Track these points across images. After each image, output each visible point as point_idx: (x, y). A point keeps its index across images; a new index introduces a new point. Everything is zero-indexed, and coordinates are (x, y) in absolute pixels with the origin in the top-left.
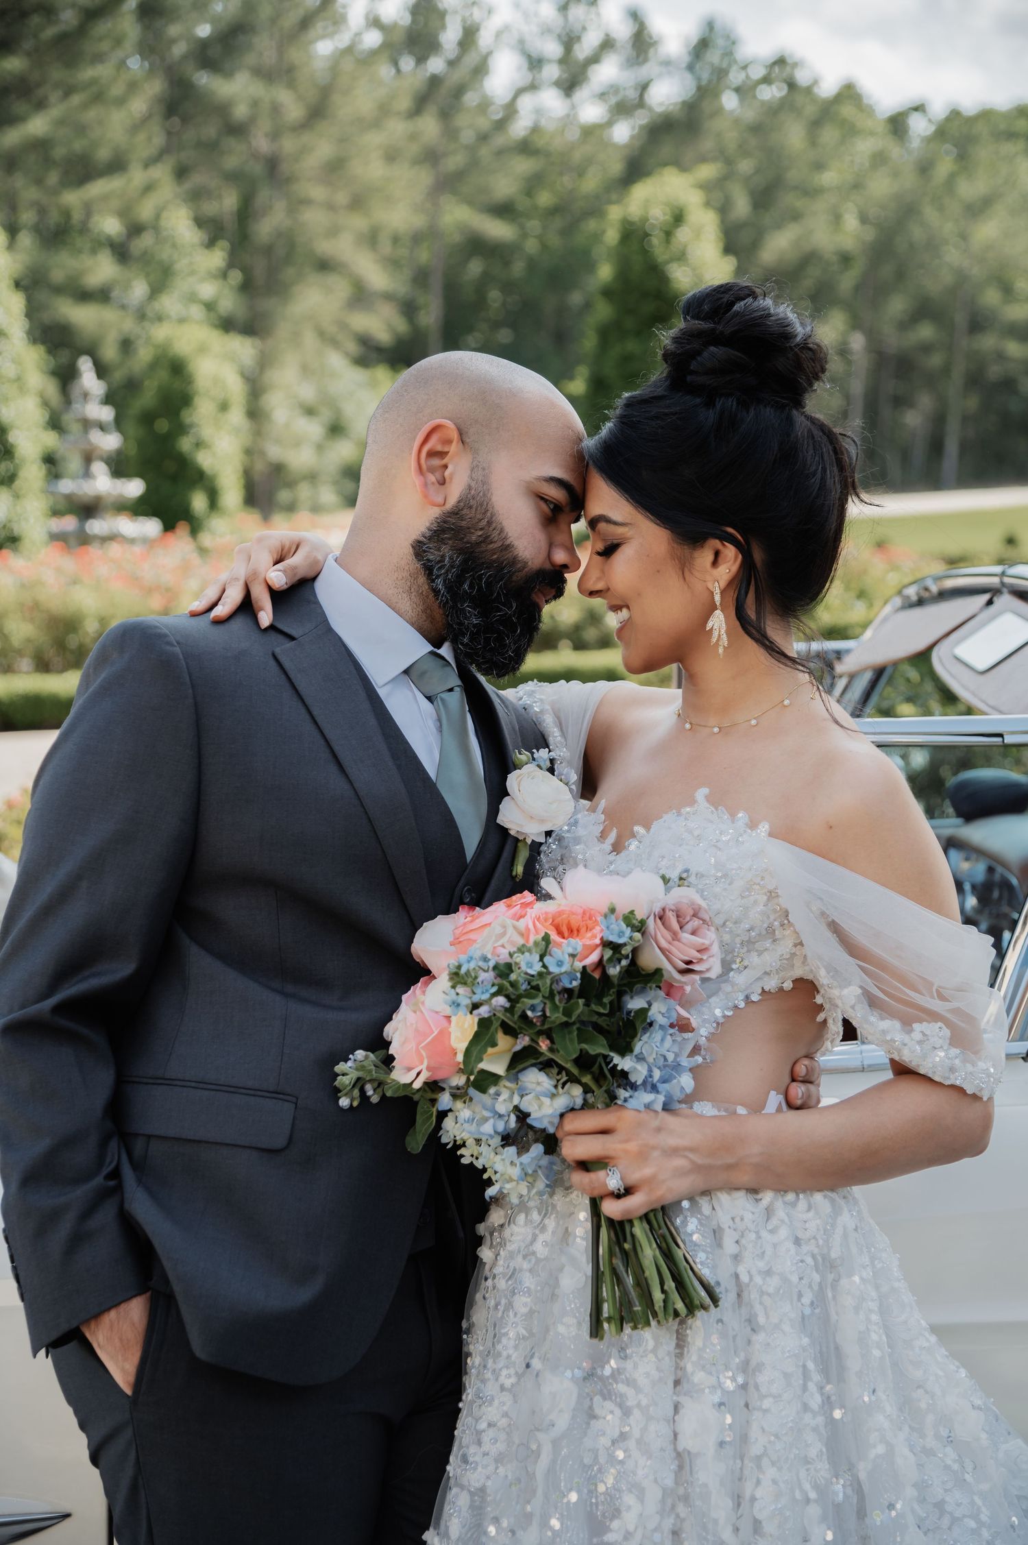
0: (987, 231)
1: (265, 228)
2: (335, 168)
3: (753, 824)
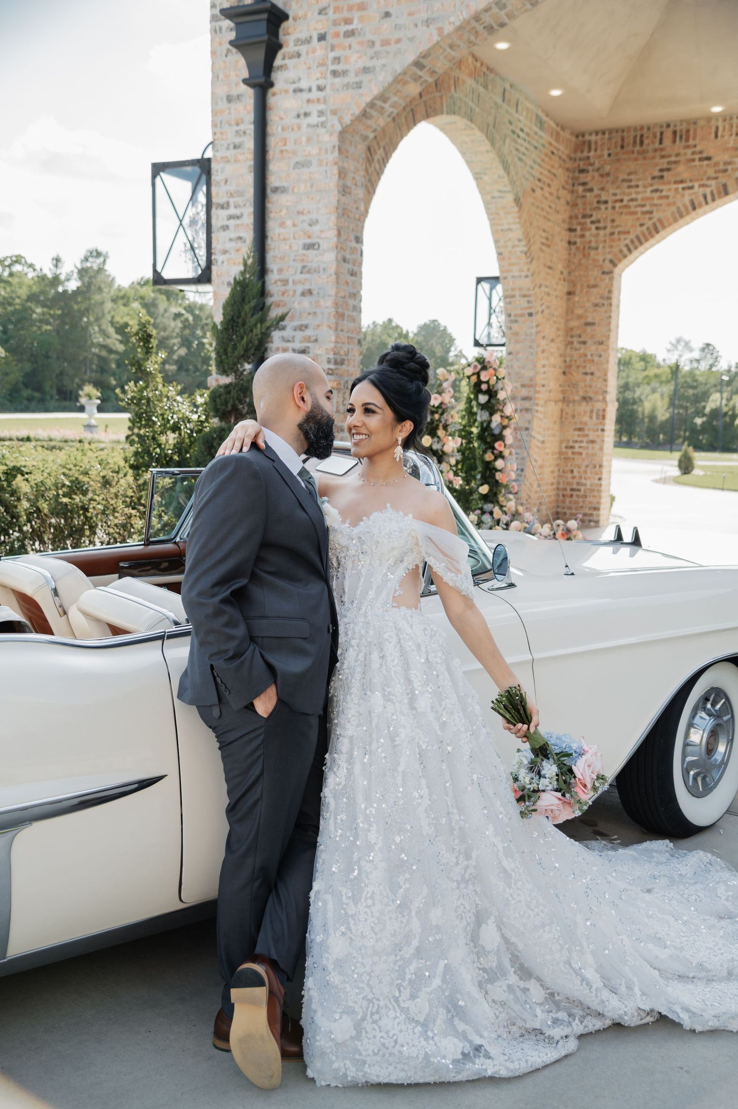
3: (406, 514)
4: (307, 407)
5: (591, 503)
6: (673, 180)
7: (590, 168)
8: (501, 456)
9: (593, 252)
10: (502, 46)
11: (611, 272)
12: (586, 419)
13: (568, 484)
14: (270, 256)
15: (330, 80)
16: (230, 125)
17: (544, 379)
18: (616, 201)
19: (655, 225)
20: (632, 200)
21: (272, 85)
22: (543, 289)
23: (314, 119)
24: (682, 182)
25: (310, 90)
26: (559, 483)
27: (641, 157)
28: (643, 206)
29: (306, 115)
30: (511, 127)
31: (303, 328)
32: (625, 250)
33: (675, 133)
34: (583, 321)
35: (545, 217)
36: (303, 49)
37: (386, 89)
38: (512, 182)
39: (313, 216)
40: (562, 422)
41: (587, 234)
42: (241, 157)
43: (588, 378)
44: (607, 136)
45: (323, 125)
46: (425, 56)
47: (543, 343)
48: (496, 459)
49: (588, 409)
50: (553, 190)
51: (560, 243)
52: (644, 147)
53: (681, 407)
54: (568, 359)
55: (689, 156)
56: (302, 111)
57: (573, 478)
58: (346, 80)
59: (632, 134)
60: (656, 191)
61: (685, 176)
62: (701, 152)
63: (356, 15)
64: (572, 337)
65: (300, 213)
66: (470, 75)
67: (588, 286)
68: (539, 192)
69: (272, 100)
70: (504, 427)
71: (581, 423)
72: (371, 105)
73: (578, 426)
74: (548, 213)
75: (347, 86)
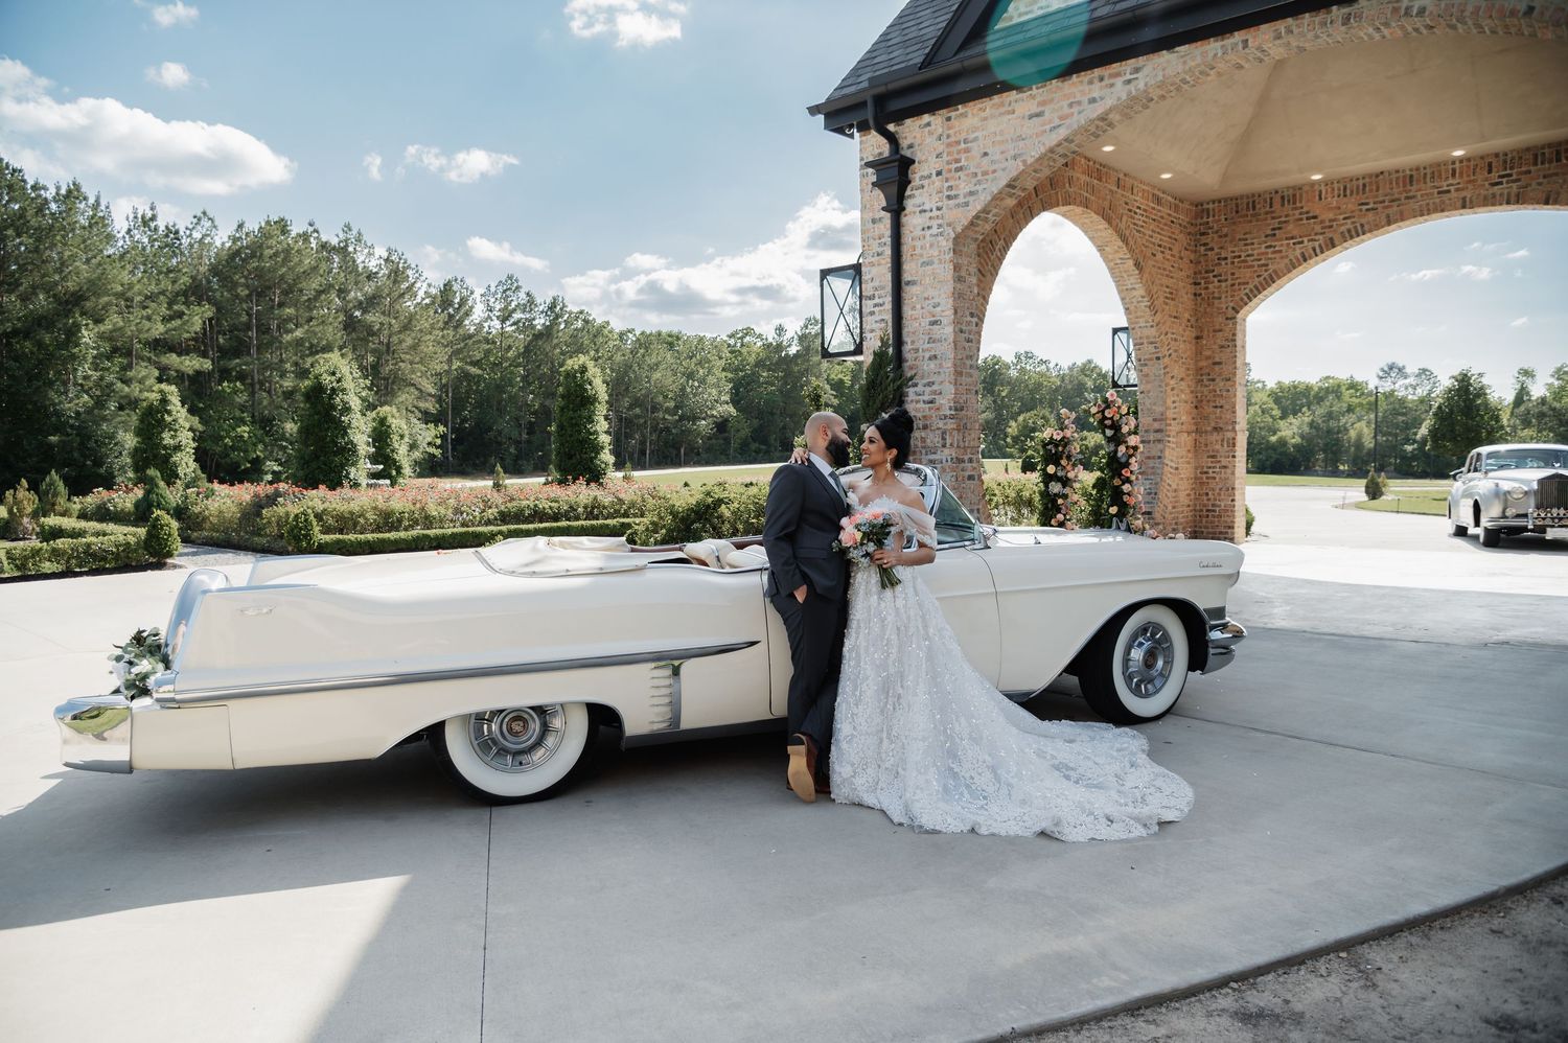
0: (657, 375)
1: (386, 370)
2: (414, 347)
3: (894, 501)
4: (829, 438)
5: (1226, 522)
6: (1284, 236)
7: (1210, 231)
8: (1128, 480)
9: (1216, 301)
10: (1108, 149)
11: (1235, 318)
12: (1218, 447)
13: (1205, 506)
14: (905, 332)
15: (946, 202)
16: (875, 239)
17: (1174, 413)
18: (1235, 257)
19: (1271, 275)
20: (1248, 256)
21: (904, 209)
22: (1169, 335)
23: (935, 230)
24: (1292, 238)
25: (931, 211)
26: (1196, 505)
27: (1254, 219)
28: (1260, 260)
29: (929, 228)
30: (1127, 207)
31: (930, 384)
32: (1245, 298)
33: (1283, 198)
34: (1210, 361)
35: (1167, 276)
36: (925, 182)
37: (986, 206)
38: (1131, 250)
39: (936, 300)
40: (1196, 451)
41: (1210, 286)
42: (883, 262)
43: (1219, 410)
44: (1223, 204)
45: (941, 234)
46: (1015, 179)
47: (1172, 382)
48: (1123, 484)
49: (1219, 438)
50: (1175, 252)
51: (1186, 297)
52: (1257, 210)
53: (1390, 434)
54: (1199, 395)
55: (1297, 216)
56: (926, 226)
57: (1209, 500)
58: (957, 201)
59: (1245, 201)
60: (1270, 246)
61: (1295, 233)
62: (1307, 213)
63: (963, 156)
64: (1202, 375)
65: (927, 299)
66: (1084, 173)
67: (1214, 331)
68: (1159, 256)
69: (904, 220)
70: (1131, 456)
71: (1213, 451)
72: (977, 217)
73: (1211, 453)
74: (1170, 271)
75: (958, 205)
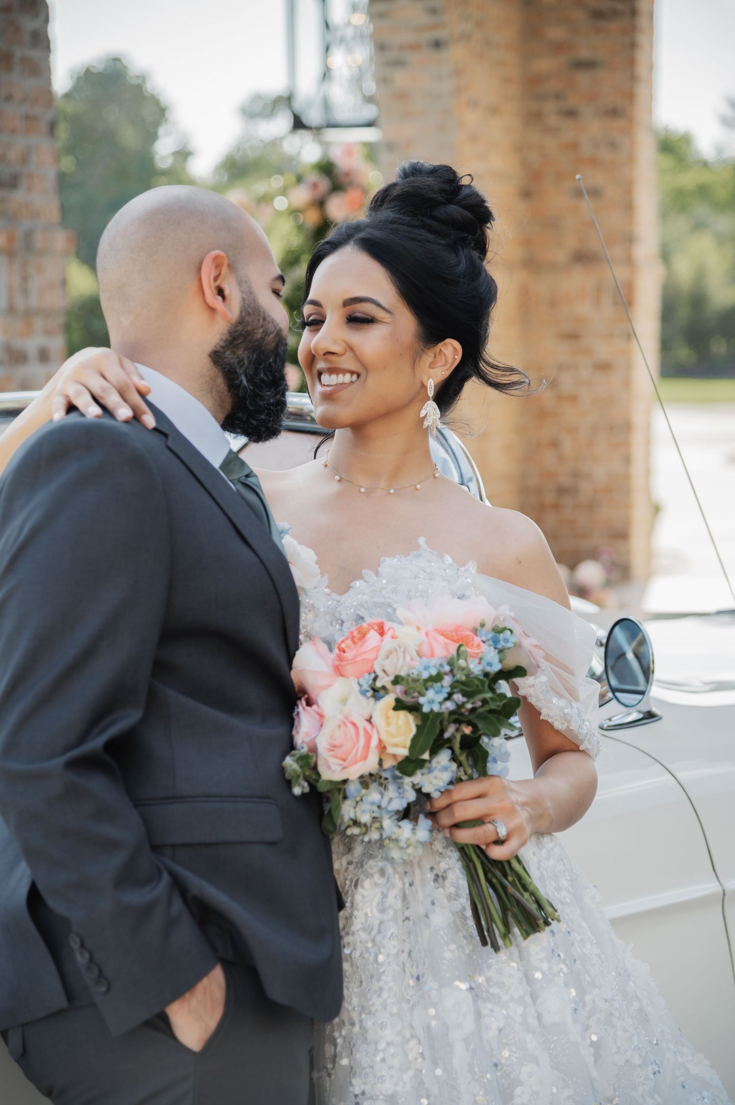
3: (461, 563)
4: (233, 310)
12: (585, 309)
40: (526, 321)
43: (587, 203)
47: (472, 118)
49: (590, 283)
64: (541, 98)
71: (573, 320)
73: (568, 328)
